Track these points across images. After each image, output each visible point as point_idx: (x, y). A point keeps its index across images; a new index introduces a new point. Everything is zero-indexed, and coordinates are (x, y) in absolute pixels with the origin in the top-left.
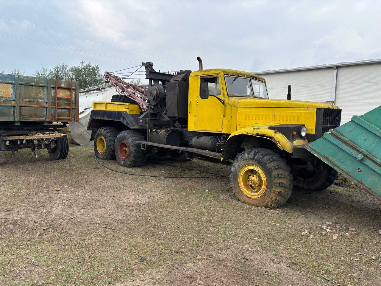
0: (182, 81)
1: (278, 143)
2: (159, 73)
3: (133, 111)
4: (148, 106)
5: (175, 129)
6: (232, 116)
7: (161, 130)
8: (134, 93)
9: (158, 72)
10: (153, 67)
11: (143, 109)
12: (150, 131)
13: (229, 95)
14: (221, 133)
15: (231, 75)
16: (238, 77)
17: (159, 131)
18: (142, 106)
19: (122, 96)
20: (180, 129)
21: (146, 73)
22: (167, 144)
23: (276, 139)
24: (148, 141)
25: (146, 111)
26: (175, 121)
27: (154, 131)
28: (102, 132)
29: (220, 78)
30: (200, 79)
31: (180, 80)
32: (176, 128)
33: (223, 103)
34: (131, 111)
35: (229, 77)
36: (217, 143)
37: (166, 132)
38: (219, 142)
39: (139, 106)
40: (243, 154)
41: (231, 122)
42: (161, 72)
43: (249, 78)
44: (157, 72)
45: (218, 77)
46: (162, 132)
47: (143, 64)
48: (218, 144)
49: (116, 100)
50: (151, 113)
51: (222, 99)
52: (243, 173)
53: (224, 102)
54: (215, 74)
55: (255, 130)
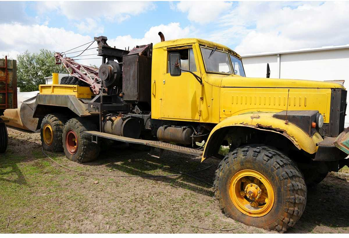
0: (143, 56)
1: (292, 138)
2: (115, 50)
3: (83, 94)
4: (101, 88)
5: (134, 115)
6: (212, 100)
7: (116, 118)
8: (86, 74)
9: (114, 47)
10: (107, 42)
11: (95, 91)
12: (102, 119)
13: (208, 72)
14: (198, 122)
15: (207, 47)
16: (216, 50)
17: (113, 118)
18: (94, 88)
19: (72, 78)
20: (140, 116)
21: (98, 49)
22: (125, 136)
23: (288, 132)
24: (100, 131)
25: (98, 94)
26: (134, 105)
27: (108, 118)
28: (49, 120)
29: (194, 50)
30: (167, 51)
31: (140, 54)
32: (136, 113)
33: (201, 82)
34: (80, 94)
35: (206, 48)
36: (192, 136)
37: (124, 120)
38: (195, 134)
39: (91, 88)
40: (236, 153)
41: (212, 108)
42: (116, 48)
43: (228, 52)
44: (111, 47)
45: (192, 48)
46: (117, 119)
47: (96, 39)
48: (194, 137)
49: (65, 83)
50: (104, 97)
51: (199, 76)
52: (236, 182)
53: (201, 79)
54: (187, 45)
55: (254, 119)
